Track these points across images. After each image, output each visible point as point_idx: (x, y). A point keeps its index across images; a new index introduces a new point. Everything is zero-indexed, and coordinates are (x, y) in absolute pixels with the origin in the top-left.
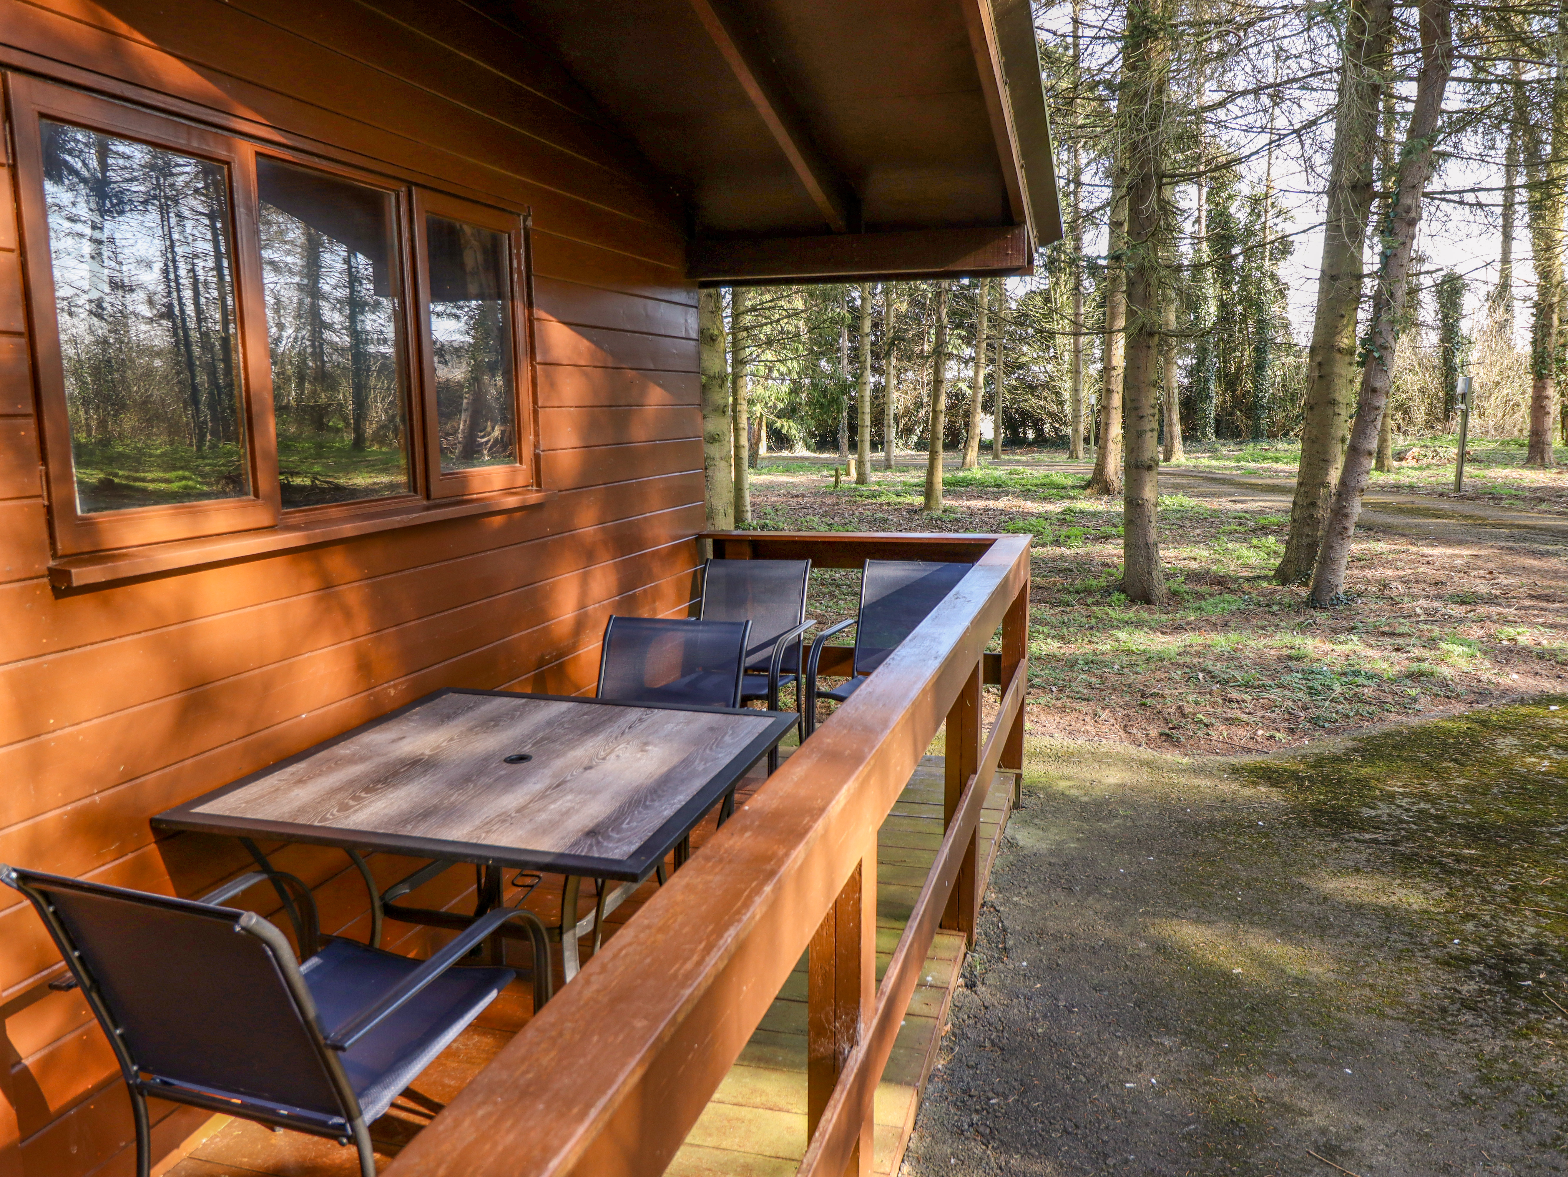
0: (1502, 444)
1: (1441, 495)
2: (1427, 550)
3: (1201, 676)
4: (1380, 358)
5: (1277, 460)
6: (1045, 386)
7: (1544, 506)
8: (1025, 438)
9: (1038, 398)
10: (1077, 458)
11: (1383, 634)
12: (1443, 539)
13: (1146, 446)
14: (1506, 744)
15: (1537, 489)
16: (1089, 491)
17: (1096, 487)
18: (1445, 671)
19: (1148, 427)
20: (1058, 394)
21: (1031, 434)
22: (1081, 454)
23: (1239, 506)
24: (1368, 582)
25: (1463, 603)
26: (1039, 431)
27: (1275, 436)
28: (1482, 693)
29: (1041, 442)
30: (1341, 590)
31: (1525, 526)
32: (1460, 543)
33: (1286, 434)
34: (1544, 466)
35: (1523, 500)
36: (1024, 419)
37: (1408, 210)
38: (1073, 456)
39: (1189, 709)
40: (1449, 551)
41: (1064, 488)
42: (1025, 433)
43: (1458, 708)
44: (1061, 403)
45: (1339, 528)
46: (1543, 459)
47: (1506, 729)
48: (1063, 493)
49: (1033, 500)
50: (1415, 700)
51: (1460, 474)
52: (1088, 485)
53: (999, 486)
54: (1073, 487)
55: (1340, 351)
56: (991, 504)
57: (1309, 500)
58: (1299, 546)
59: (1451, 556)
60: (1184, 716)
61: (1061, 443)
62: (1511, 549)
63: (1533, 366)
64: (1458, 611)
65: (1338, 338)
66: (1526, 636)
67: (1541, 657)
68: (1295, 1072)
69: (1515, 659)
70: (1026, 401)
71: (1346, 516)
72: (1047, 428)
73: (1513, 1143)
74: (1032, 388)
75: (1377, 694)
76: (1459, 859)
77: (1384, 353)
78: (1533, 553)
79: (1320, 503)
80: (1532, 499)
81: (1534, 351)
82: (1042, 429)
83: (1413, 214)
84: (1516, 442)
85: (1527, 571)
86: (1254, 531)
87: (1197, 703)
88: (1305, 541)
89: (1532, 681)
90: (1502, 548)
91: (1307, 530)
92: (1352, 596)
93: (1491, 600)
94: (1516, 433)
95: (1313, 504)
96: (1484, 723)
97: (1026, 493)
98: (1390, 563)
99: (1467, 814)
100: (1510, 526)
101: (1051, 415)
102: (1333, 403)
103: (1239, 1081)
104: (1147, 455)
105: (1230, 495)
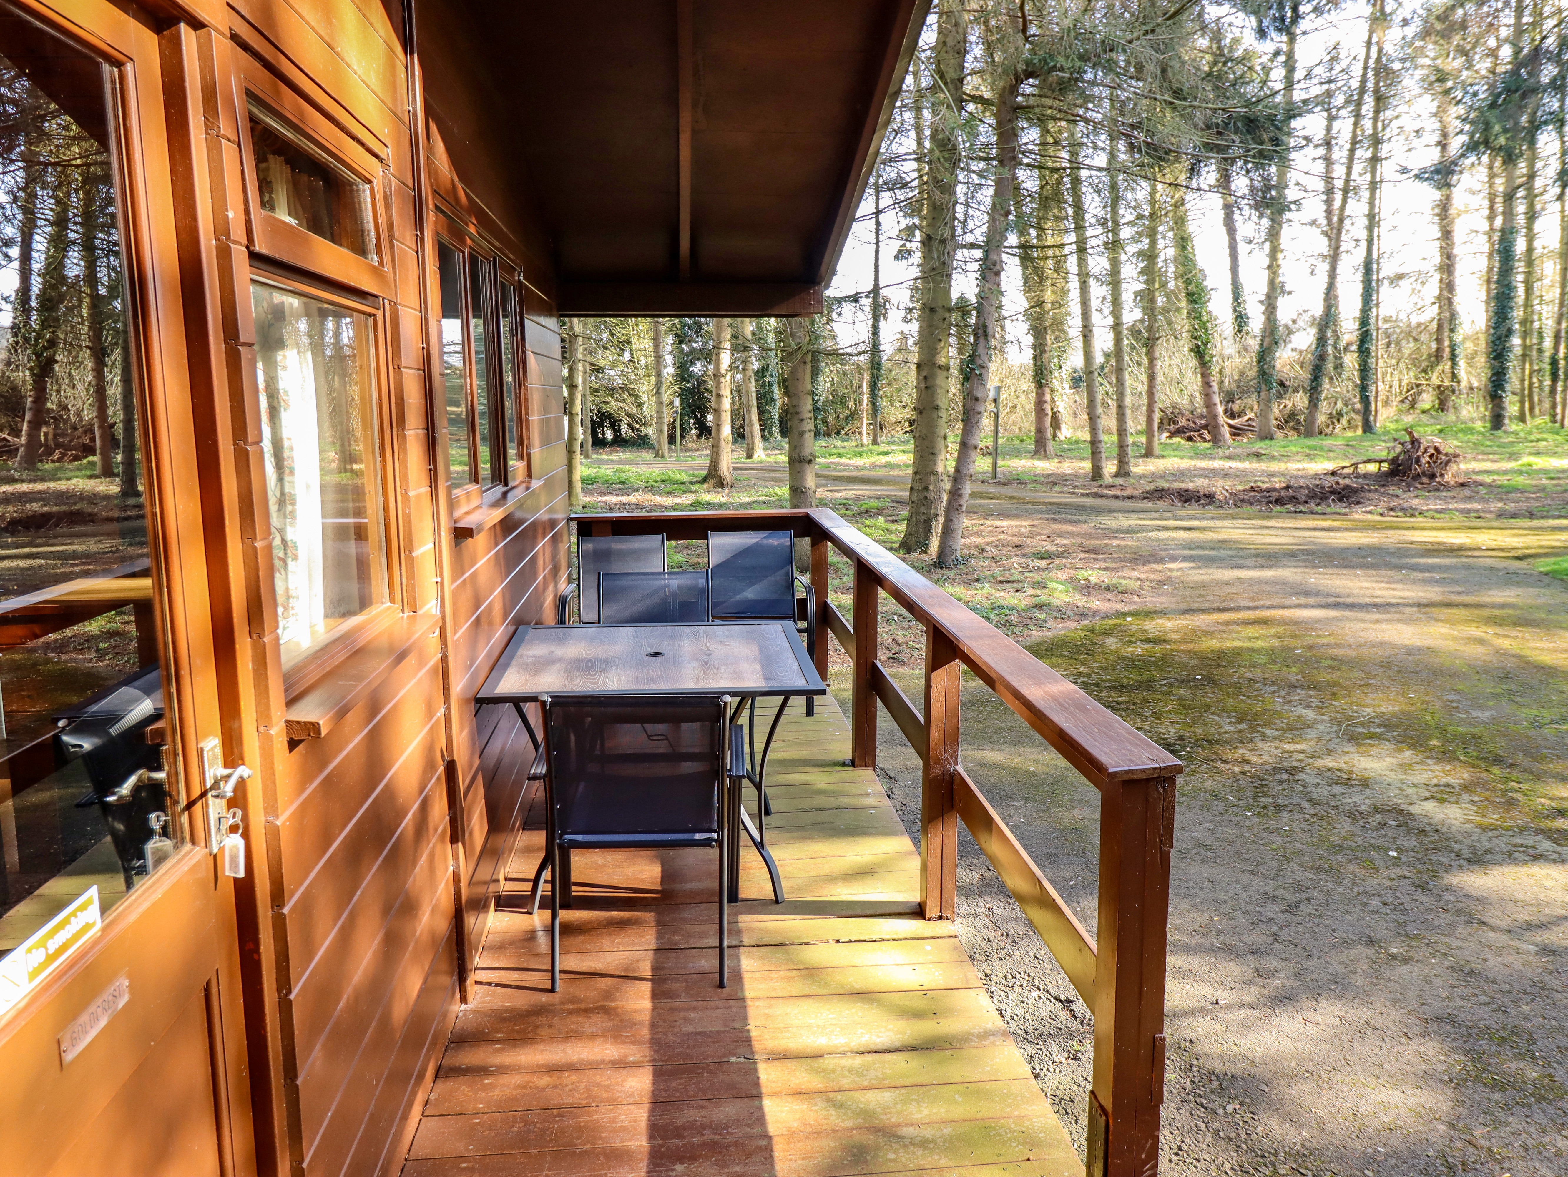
0: (1008, 440)
1: (983, 482)
2: (998, 523)
3: (896, 618)
4: (980, 375)
5: (840, 456)
6: (624, 389)
7: (1057, 488)
8: (604, 438)
9: (617, 400)
10: (663, 456)
11: (1001, 582)
12: (1003, 514)
13: (806, 444)
14: (1111, 642)
15: (1048, 476)
16: (705, 486)
17: (711, 482)
18: (1056, 602)
19: (807, 429)
20: (637, 396)
21: (609, 435)
22: (666, 454)
23: (838, 495)
24: (969, 548)
25: (1042, 558)
26: (617, 431)
27: (829, 435)
28: (1082, 614)
29: (619, 442)
30: (958, 554)
31: (1054, 503)
32: (1017, 517)
33: (838, 433)
34: (1046, 457)
35: (1042, 484)
36: (602, 420)
37: (994, 264)
38: (659, 455)
39: (901, 640)
40: (1014, 523)
41: (683, 483)
42: (603, 434)
43: (1072, 625)
44: (640, 405)
45: (956, 505)
46: (1045, 451)
47: (1107, 633)
48: (682, 487)
49: (660, 495)
50: (1045, 621)
51: (995, 464)
52: (704, 480)
53: (623, 483)
54: (692, 483)
55: (940, 367)
56: (624, 499)
57: (923, 485)
58: (917, 523)
59: (1017, 526)
60: (899, 645)
61: (641, 442)
62: (1054, 520)
63: (1035, 377)
64: (1043, 563)
65: (938, 357)
66: (1094, 576)
67: (1108, 589)
68: (1091, 806)
69: (1093, 593)
70: (607, 403)
71: (960, 496)
72: (624, 428)
73: (1208, 816)
74: (612, 391)
75: (1020, 619)
76: (1119, 703)
77: (983, 371)
78: (1070, 521)
79: (931, 488)
80: (1048, 483)
81: (1035, 365)
82: (620, 430)
83: (998, 267)
84: (1018, 438)
85: (1072, 534)
86: (860, 514)
87: (904, 636)
88: (922, 518)
89: (1108, 605)
90: (1048, 519)
91: (923, 509)
92: (967, 559)
93: (1060, 555)
94: (1017, 431)
95: (926, 489)
96: (1092, 631)
97: (650, 488)
98: (978, 534)
99: (1109, 681)
100: (1044, 503)
101: (629, 415)
102: (937, 408)
103: (1066, 813)
104: (807, 452)
105: (826, 486)
